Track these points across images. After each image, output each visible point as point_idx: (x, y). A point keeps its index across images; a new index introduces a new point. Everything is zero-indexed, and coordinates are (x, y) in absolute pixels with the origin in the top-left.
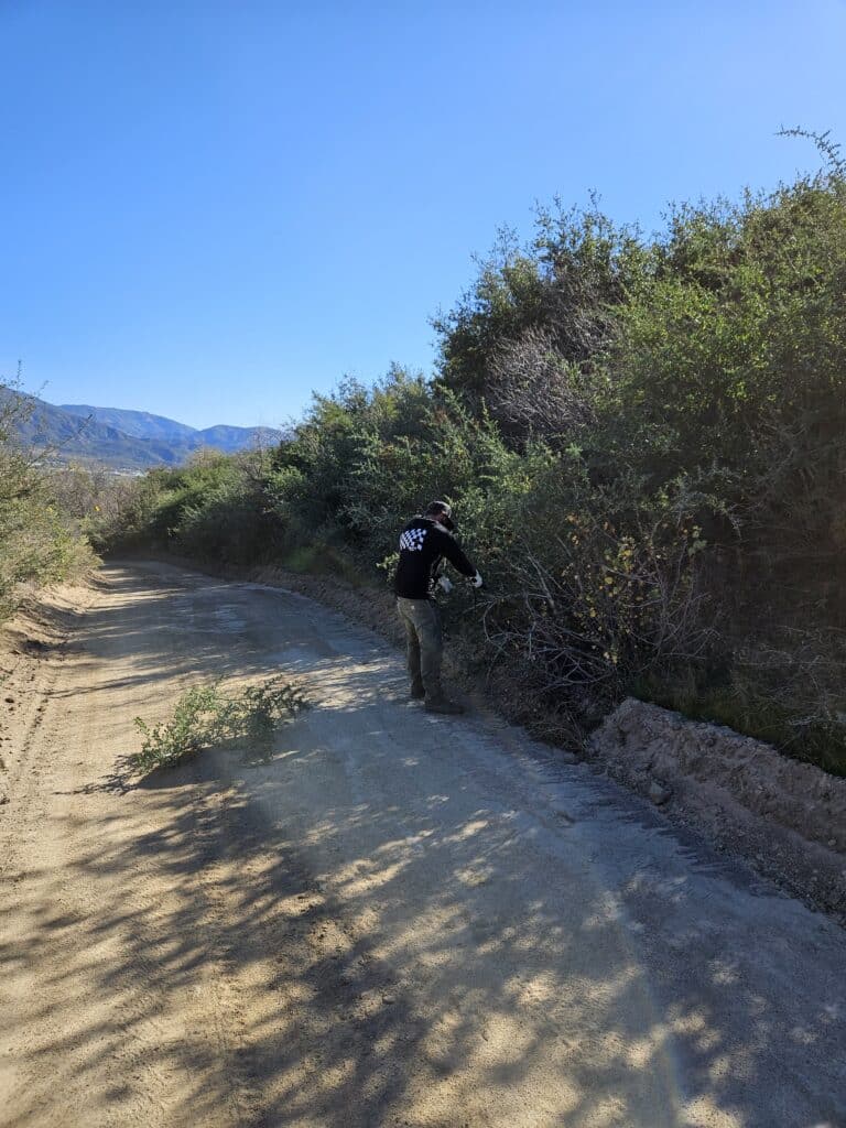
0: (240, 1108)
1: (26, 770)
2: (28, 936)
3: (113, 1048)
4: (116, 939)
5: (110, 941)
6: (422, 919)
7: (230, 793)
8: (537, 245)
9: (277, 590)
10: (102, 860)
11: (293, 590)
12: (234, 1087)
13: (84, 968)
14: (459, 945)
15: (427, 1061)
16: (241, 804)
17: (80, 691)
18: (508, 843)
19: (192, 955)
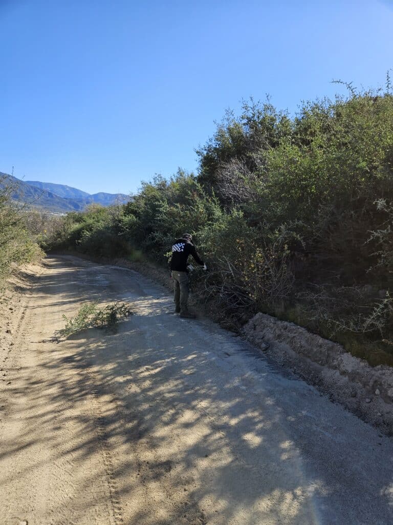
0: (98, 432)
1: (20, 334)
2: (24, 386)
3: (55, 417)
4: (56, 388)
5: (54, 388)
6: (167, 384)
7: (100, 344)
8: (242, 118)
9: (124, 269)
10: (51, 364)
11: (131, 269)
12: (96, 427)
13: (45, 396)
14: (179, 391)
15: (162, 421)
16: (104, 347)
17: (39, 306)
18: (204, 362)
19: (83, 392)
